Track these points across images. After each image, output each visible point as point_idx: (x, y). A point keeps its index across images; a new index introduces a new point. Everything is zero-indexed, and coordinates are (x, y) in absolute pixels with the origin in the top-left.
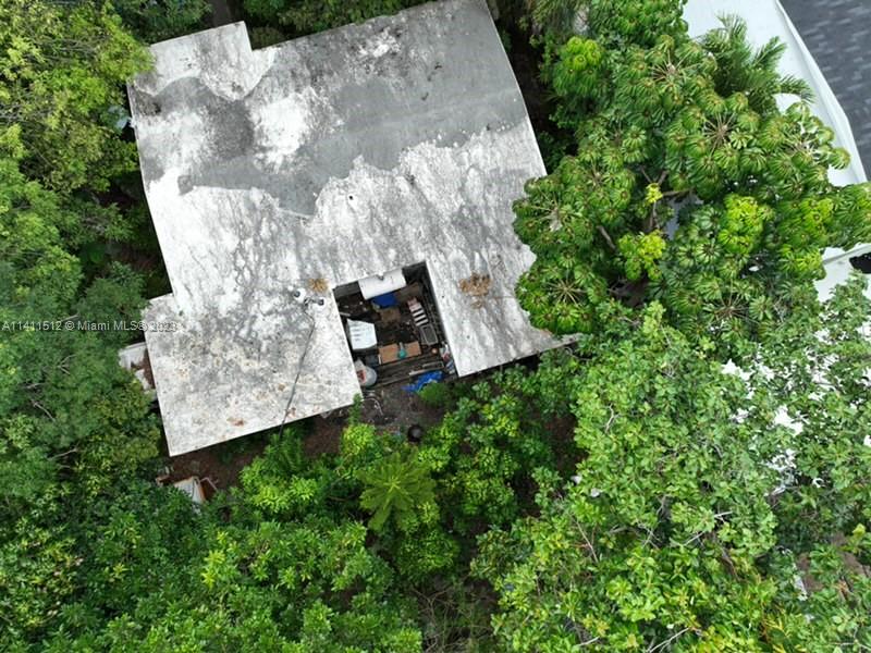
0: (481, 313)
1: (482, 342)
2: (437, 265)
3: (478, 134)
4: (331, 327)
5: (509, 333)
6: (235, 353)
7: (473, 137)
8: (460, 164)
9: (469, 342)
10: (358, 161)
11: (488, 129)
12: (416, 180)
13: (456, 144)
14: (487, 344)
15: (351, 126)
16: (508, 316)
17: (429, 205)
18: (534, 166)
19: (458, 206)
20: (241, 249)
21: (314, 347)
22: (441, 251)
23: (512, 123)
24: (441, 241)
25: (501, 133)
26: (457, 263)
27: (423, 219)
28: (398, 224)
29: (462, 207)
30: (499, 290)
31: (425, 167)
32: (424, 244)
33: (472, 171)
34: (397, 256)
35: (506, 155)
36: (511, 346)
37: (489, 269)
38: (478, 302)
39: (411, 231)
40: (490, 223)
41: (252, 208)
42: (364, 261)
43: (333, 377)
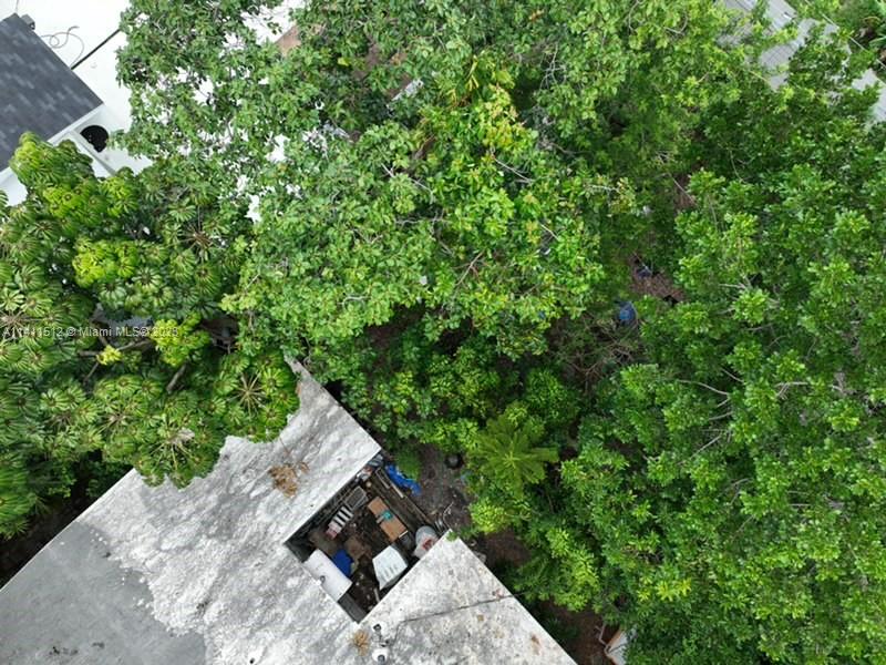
0: (310, 460)
1: (337, 445)
2: (282, 529)
3: (120, 562)
4: (396, 603)
5: (316, 424)
7: (126, 566)
8: (162, 563)
9: (344, 458)
11: (108, 555)
12: (201, 601)
13: (142, 580)
14: (337, 439)
16: (300, 432)
17: (223, 572)
18: (131, 486)
19: (210, 541)
21: (425, 609)
22: (266, 533)
23: (93, 533)
24: (256, 538)
25: (107, 539)
26: (271, 510)
27: (241, 570)
28: (259, 594)
29: (209, 537)
30: (279, 455)
31: (181, 600)
32: (267, 555)
33: (164, 547)
34: (292, 575)
35: (130, 521)
36: (329, 415)
37: (262, 474)
38: (301, 468)
39: (258, 576)
40: (213, 499)
42: (314, 606)
43: (444, 572)
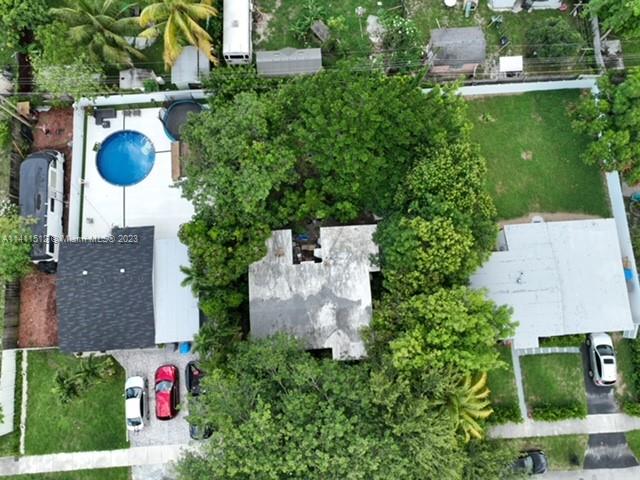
0: (280, 246)
2: (290, 262)
3: (267, 299)
4: (325, 255)
6: (354, 249)
8: (274, 291)
9: (286, 239)
10: (305, 299)
11: (263, 300)
12: (289, 289)
13: (274, 298)
14: (281, 237)
15: (305, 311)
16: (272, 245)
17: (287, 281)
19: (279, 279)
20: (347, 279)
21: (331, 246)
22: (287, 266)
23: (255, 300)
24: (286, 269)
25: (259, 298)
26: (283, 261)
27: (290, 277)
28: (299, 277)
30: (273, 251)
31: (285, 293)
32: (292, 269)
33: (271, 288)
35: (260, 291)
37: (274, 258)
38: (280, 249)
39: (295, 274)
41: (341, 291)
42: (311, 268)
43: (327, 236)
